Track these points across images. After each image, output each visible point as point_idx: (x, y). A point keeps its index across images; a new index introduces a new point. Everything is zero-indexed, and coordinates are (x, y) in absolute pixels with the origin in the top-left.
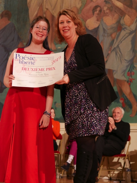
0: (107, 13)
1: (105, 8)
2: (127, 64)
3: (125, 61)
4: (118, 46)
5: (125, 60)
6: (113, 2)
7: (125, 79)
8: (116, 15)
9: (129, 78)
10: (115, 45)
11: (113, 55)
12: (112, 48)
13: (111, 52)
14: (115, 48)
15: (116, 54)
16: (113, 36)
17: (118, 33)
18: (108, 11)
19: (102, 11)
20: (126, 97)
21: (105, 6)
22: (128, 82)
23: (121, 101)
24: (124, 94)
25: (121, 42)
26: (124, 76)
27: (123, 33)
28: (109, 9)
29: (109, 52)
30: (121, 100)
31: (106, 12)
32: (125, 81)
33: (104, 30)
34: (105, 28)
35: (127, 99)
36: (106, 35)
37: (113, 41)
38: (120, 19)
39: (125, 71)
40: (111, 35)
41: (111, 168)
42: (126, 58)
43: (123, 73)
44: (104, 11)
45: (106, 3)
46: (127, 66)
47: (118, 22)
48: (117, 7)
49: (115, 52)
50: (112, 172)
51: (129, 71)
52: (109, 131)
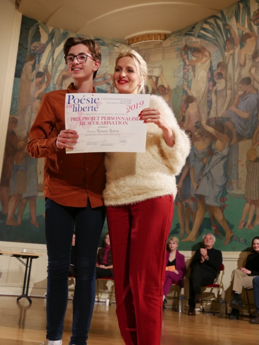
0: (198, 138)
1: (196, 133)
2: (220, 190)
3: (218, 187)
4: (210, 171)
5: (218, 185)
6: (204, 127)
7: (218, 205)
8: (207, 140)
9: (222, 204)
10: (206, 170)
11: (204, 180)
12: (204, 173)
13: (203, 177)
14: (206, 174)
15: (208, 179)
16: (205, 160)
17: (209, 158)
18: (199, 136)
19: (193, 136)
20: (219, 223)
21: (196, 131)
22: (220, 208)
23: (214, 228)
24: (216, 221)
25: (213, 167)
26: (217, 202)
27: (215, 158)
28: (199, 134)
29: (201, 177)
30: (214, 226)
31: (196, 137)
32: (218, 207)
33: (195, 155)
34: (196, 153)
35: (220, 225)
36: (197, 160)
37: (204, 166)
38: (211, 144)
39: (217, 197)
40: (202, 160)
41: (204, 299)
42: (218, 184)
43: (215, 199)
44: (195, 136)
45: (197, 128)
46: (220, 192)
47: (210, 147)
48: (208, 133)
49: (206, 177)
50: (205, 304)
51: (221, 197)
52: (202, 262)
